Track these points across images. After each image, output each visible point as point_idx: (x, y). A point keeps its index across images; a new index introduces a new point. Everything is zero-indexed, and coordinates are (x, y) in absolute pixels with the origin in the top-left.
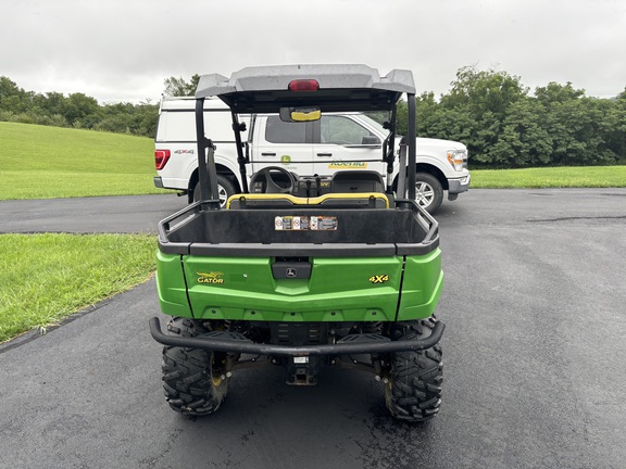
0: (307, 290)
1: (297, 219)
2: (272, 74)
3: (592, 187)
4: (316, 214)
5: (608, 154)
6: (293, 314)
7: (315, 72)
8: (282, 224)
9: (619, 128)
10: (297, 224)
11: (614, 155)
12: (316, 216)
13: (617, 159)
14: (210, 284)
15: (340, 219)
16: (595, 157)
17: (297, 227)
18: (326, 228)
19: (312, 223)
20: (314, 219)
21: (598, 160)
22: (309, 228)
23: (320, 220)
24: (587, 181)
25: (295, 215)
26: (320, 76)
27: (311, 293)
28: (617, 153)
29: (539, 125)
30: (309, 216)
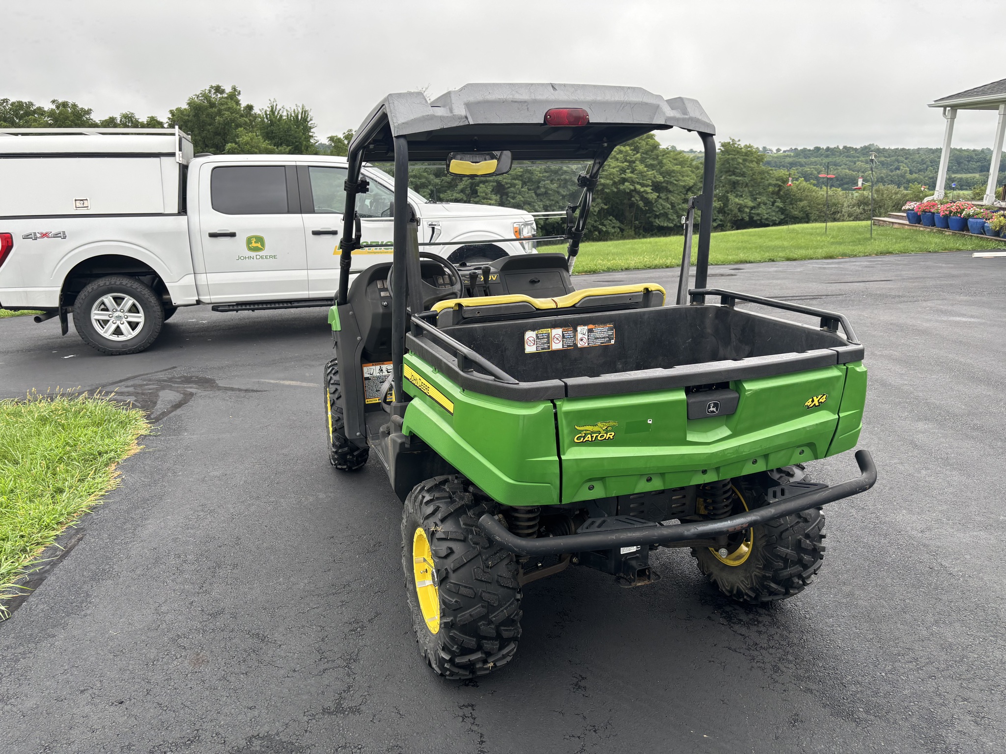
0: (728, 432)
1: (557, 332)
2: (518, 97)
3: (656, 267)
4: (584, 323)
5: (610, 225)
6: (704, 472)
7: (581, 96)
8: (535, 343)
9: (622, 187)
10: (557, 339)
11: (618, 224)
12: (585, 325)
13: (622, 230)
14: (594, 443)
15: (619, 326)
16: (596, 228)
17: (557, 346)
18: (598, 343)
19: (579, 336)
20: (582, 330)
21: (600, 231)
22: (575, 345)
23: (590, 331)
24: (647, 260)
25: (555, 325)
26: (591, 104)
27: (735, 434)
28: (622, 222)
29: (524, 183)
30: (574, 325)
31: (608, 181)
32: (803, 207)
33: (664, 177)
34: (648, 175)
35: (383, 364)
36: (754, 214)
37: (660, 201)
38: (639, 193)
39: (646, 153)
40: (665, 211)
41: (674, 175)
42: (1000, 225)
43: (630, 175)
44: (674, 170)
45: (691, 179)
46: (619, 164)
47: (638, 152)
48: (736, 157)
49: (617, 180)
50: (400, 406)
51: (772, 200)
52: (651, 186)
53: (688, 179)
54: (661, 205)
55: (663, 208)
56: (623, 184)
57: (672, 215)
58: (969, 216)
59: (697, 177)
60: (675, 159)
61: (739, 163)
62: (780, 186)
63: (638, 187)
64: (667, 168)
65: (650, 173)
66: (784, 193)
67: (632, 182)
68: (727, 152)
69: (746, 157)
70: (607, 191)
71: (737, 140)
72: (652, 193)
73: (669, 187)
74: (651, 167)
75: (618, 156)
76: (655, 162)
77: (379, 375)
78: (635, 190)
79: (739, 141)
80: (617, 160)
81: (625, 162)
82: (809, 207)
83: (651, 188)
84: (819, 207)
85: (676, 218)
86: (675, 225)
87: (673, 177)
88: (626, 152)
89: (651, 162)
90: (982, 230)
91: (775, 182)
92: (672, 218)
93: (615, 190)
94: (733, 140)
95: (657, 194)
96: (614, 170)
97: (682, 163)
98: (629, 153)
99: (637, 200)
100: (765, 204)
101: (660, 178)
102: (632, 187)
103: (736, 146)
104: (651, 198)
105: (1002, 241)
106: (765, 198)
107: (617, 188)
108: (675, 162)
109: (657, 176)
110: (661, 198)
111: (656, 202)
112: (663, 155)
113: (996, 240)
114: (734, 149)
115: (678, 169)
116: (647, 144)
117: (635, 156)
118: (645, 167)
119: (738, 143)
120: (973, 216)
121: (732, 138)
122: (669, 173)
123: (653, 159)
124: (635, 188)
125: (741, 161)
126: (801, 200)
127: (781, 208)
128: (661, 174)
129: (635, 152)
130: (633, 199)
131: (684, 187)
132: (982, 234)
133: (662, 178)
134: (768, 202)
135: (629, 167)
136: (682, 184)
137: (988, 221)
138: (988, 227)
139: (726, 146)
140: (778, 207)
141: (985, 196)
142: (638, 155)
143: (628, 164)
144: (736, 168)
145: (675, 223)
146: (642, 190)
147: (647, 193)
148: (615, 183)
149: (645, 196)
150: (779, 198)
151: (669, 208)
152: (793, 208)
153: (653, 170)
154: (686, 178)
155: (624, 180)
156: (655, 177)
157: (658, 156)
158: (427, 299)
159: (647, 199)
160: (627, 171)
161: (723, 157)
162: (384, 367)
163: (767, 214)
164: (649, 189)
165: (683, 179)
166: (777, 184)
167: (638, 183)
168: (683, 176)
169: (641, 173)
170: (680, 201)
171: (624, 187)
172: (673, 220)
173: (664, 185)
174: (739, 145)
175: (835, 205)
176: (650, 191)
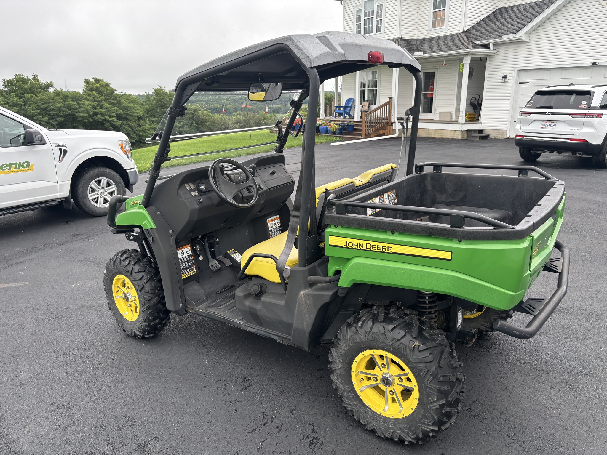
31: (85, 115)
32: (208, 126)
33: (123, 111)
34: (112, 110)
35: (184, 248)
36: (182, 131)
37: (124, 126)
38: (108, 121)
39: (108, 95)
40: (128, 132)
41: (130, 109)
42: (335, 129)
43: (100, 110)
44: (129, 106)
45: (141, 111)
46: (91, 103)
47: (102, 95)
48: (165, 97)
49: (91, 113)
50: (308, 269)
51: (190, 122)
52: (116, 117)
53: (139, 111)
54: (125, 129)
55: (126, 131)
56: (97, 116)
57: (133, 135)
58: (320, 125)
59: (144, 110)
60: (128, 99)
61: (167, 101)
62: (192, 114)
63: (107, 118)
64: (124, 106)
65: (113, 108)
66: (196, 117)
67: (102, 115)
68: (159, 94)
69: (171, 97)
70: (86, 121)
71: (163, 87)
72: (117, 121)
73: (128, 117)
74: (113, 104)
75: (88, 98)
76: (115, 102)
77: (182, 257)
78: (105, 120)
79: (165, 88)
80: (88, 100)
81: (94, 102)
82: (212, 125)
83: (116, 118)
84: (217, 125)
85: (135, 136)
86: (136, 141)
87: (129, 111)
88: (94, 95)
89: (112, 101)
90: (327, 132)
91: (190, 112)
92: (133, 136)
93: (92, 120)
94: (161, 87)
95: (121, 122)
96: (89, 107)
97: (133, 102)
98: (95, 96)
99: (108, 126)
100: (187, 125)
101: (121, 112)
102: (103, 118)
103: (163, 90)
104: (117, 124)
105: (338, 137)
106: (186, 121)
107: (93, 119)
108: (128, 101)
109: (119, 110)
110: (124, 124)
111: (120, 127)
112: (120, 97)
113: (335, 136)
114: (163, 92)
115: (131, 106)
116: (107, 90)
117: (101, 98)
118: (110, 105)
119: (164, 89)
120: (321, 125)
121: (160, 86)
122: (125, 108)
123: (113, 99)
124: (105, 118)
125: (168, 100)
126: (206, 122)
127: (196, 127)
128: (121, 109)
129: (100, 95)
130: (105, 125)
131: (137, 117)
132: (327, 134)
133: (122, 112)
134: (188, 124)
135: (98, 105)
136: (137, 115)
137: (329, 127)
138: (330, 130)
139: (157, 91)
140: (195, 126)
141: (320, 114)
142: (103, 97)
143: (97, 103)
144: (166, 104)
145: (135, 139)
146: (110, 119)
147: (114, 121)
148: (90, 115)
149: (113, 123)
150: (194, 121)
151: (130, 130)
152: (203, 126)
153: (115, 107)
154: (137, 111)
155: (96, 114)
156: (117, 111)
157: (116, 98)
158: (234, 192)
159: (114, 125)
160: (98, 107)
161: (156, 97)
162: (184, 250)
163: (189, 130)
164: (115, 119)
165: (136, 112)
166: (191, 113)
167: (106, 115)
168: (135, 110)
169: (107, 109)
170: (136, 126)
171: (97, 118)
172: (134, 138)
173: (124, 116)
174: (165, 90)
175: (224, 123)
176: (116, 120)
